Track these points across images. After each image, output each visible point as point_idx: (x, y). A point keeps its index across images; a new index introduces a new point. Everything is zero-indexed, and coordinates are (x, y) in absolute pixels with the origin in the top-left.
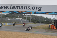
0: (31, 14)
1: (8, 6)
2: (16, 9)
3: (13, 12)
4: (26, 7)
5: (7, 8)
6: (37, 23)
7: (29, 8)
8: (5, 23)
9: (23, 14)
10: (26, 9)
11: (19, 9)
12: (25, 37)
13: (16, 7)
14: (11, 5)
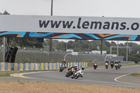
0: (129, 42)
1: (72, 22)
2: (91, 28)
3: (85, 37)
4: (117, 23)
5: (69, 27)
7: (125, 27)
9: (110, 42)
10: (117, 28)
11: (100, 28)
13: (92, 23)
14: (80, 19)
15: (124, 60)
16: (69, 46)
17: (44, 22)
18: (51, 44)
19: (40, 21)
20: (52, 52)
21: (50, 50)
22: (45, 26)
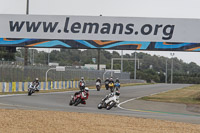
0: (138, 52)
1: (57, 24)
3: (75, 45)
4: (121, 25)
6: (157, 81)
7: (131, 30)
8: (47, 83)
9: (111, 51)
12: (117, 129)
15: (132, 77)
16: (53, 57)
17: (17, 23)
18: (26, 55)
19: (11, 23)
20: (29, 67)
21: (26, 64)
22: (19, 30)
